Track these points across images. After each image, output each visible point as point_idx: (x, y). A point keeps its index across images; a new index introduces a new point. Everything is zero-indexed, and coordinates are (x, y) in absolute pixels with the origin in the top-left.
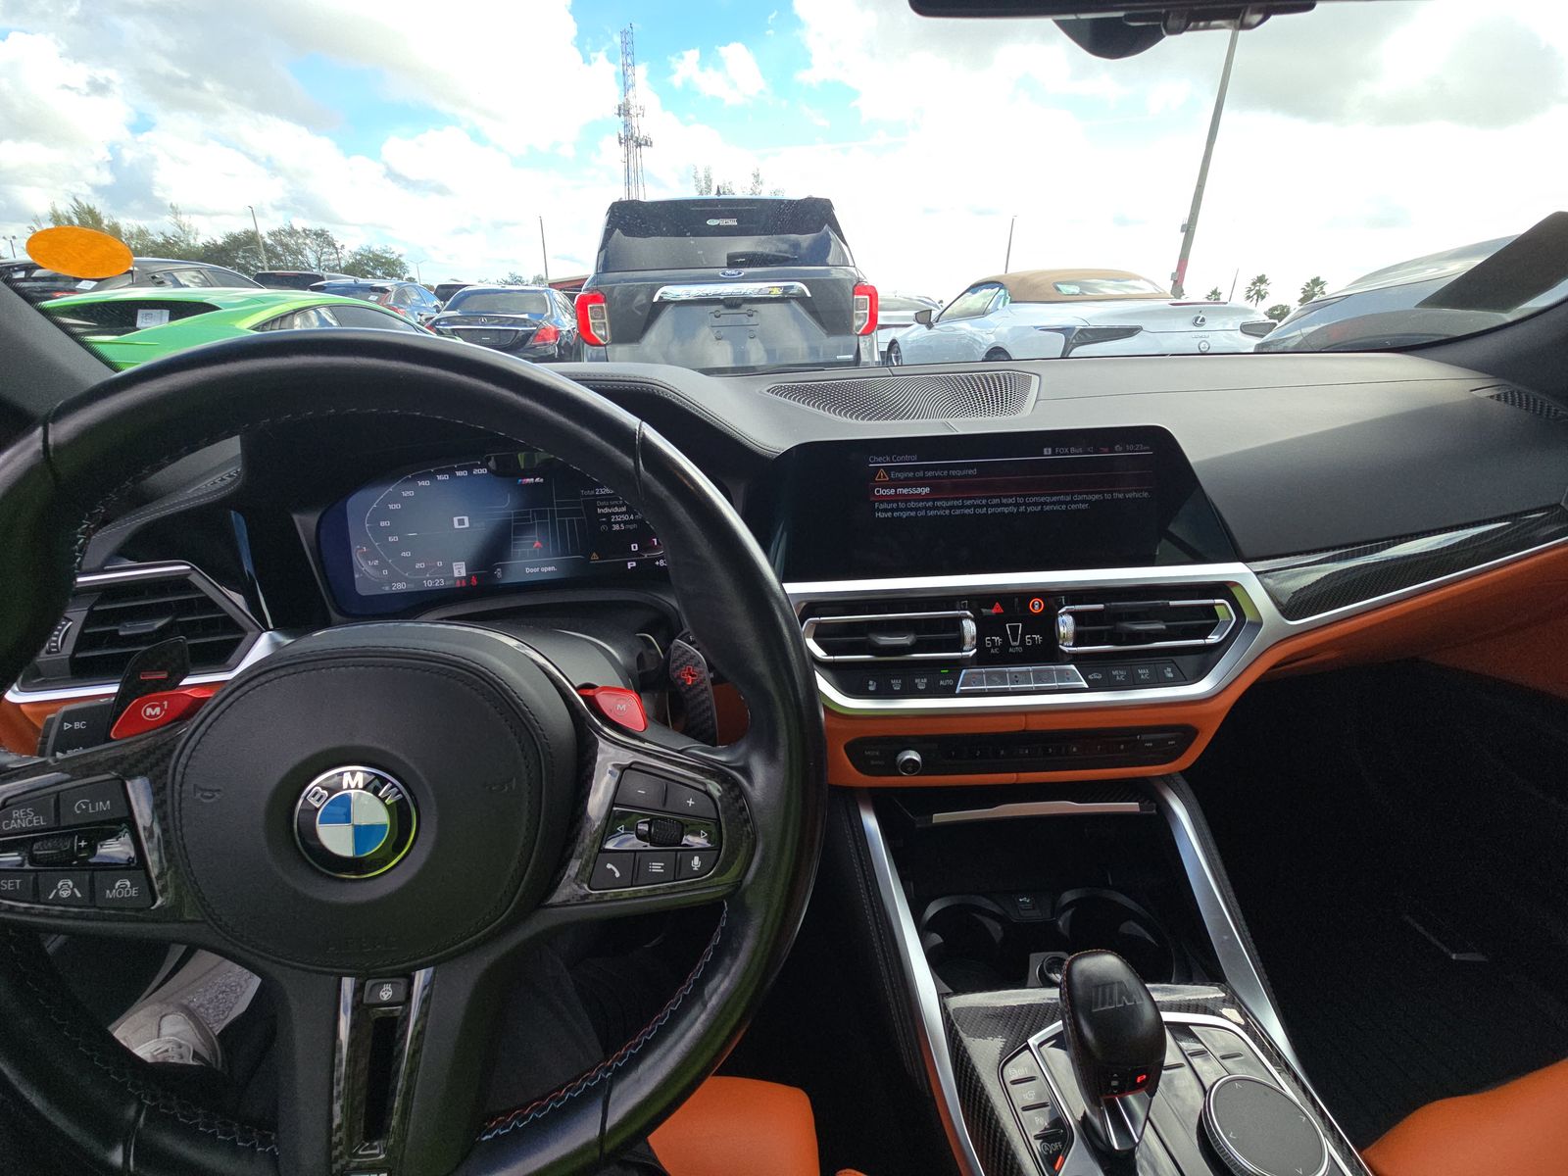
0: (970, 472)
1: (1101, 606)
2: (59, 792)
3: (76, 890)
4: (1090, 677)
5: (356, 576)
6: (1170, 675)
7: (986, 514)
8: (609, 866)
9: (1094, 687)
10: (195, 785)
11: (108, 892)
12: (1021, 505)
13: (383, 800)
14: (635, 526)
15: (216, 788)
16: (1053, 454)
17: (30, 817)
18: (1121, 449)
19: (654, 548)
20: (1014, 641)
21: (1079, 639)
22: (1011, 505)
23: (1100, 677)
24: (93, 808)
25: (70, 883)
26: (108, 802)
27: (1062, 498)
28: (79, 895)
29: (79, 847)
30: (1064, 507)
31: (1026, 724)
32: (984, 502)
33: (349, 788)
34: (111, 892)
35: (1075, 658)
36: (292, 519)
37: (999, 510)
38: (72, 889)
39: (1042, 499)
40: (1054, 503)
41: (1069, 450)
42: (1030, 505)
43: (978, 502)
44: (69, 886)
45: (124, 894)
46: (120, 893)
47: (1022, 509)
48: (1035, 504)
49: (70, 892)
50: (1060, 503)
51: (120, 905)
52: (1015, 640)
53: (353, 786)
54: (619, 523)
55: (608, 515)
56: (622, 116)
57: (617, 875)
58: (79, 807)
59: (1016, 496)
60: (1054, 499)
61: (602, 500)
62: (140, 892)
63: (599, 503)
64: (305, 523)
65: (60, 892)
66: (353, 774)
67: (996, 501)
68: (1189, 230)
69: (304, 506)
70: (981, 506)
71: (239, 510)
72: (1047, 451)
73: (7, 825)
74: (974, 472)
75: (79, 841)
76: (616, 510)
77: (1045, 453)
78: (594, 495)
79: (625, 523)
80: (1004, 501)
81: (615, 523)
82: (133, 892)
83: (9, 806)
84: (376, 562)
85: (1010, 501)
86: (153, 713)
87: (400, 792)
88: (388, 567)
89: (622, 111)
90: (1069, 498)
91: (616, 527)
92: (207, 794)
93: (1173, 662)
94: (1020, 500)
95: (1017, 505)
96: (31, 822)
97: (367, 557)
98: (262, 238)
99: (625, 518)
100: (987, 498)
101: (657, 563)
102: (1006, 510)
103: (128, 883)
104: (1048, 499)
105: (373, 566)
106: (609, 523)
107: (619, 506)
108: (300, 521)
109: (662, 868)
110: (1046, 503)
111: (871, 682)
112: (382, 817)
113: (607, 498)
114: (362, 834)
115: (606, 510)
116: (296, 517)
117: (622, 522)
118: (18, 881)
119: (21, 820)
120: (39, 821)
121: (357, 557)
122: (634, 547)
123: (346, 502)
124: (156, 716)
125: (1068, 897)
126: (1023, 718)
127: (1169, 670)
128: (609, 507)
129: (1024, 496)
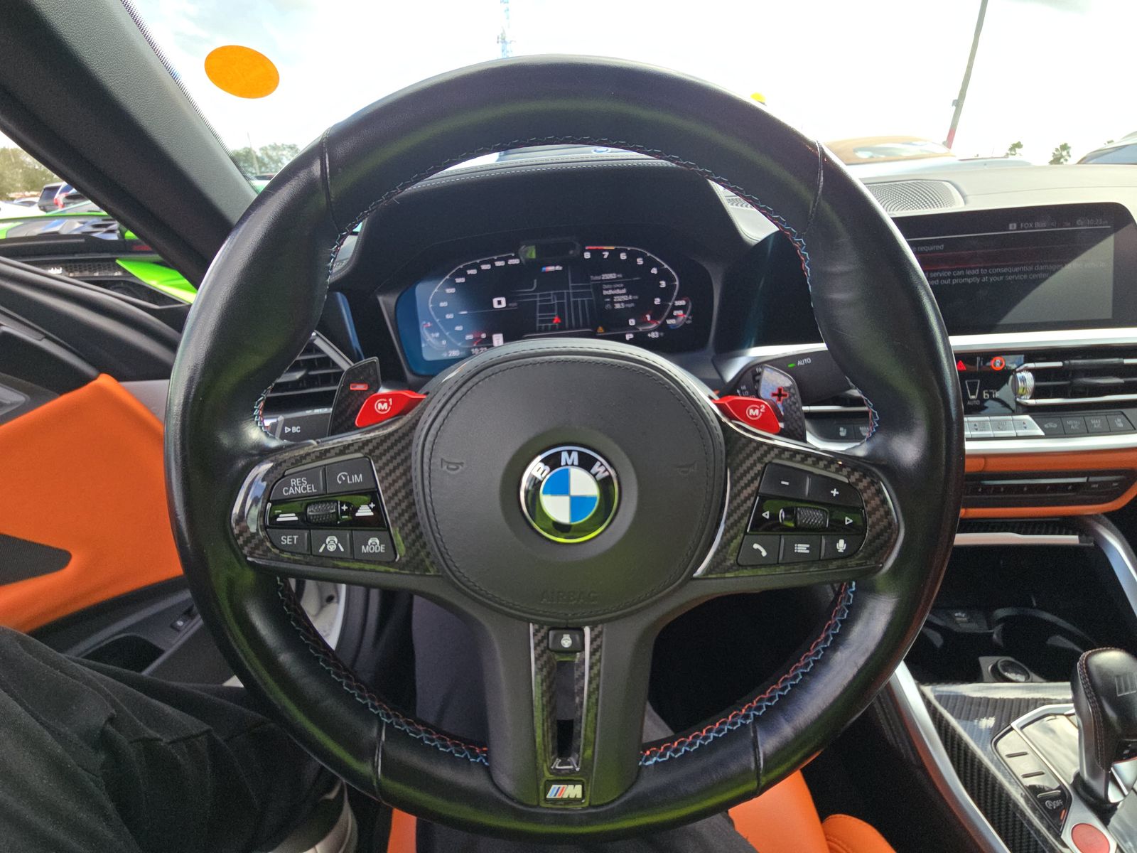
0: (938, 247)
1: (1059, 364)
2: (325, 465)
3: (339, 545)
4: (1046, 426)
5: (423, 345)
6: (1121, 425)
7: (950, 285)
8: (756, 546)
9: (1049, 435)
10: (442, 459)
11: (363, 547)
12: (985, 275)
13: (594, 476)
14: (632, 305)
15: (458, 461)
16: (1018, 228)
17: (304, 485)
18: (1082, 223)
19: (646, 323)
20: (972, 395)
21: (1037, 393)
22: (975, 275)
23: (1055, 426)
24: (351, 480)
25: (336, 540)
26: (361, 476)
27: (1024, 268)
28: (342, 549)
29: (342, 510)
30: (1025, 276)
31: (985, 465)
32: (949, 273)
33: (567, 464)
34: (365, 547)
35: (1029, 410)
36: (377, 300)
37: (963, 281)
38: (337, 545)
39: (1005, 270)
40: (1016, 273)
41: (1034, 225)
42: (992, 275)
43: (944, 274)
44: (335, 542)
45: (375, 550)
46: (372, 549)
47: (985, 279)
48: (998, 274)
49: (335, 547)
50: (1021, 272)
51: (372, 559)
52: (973, 393)
53: (569, 463)
54: (620, 302)
55: (612, 296)
56: (500, 44)
57: (764, 553)
58: (340, 479)
59: (980, 268)
60: (1016, 269)
61: (606, 284)
62: (386, 548)
63: (605, 286)
64: (386, 302)
65: (328, 547)
66: (570, 452)
67: (959, 273)
68: (958, 104)
69: (386, 290)
70: (945, 278)
71: (342, 291)
72: (1013, 226)
73: (286, 491)
74: (941, 247)
75: (342, 505)
76: (618, 291)
77: (1011, 228)
78: (601, 280)
79: (625, 302)
80: (968, 272)
81: (617, 302)
82: (381, 549)
83: (288, 475)
84: (437, 335)
85: (974, 272)
86: (383, 408)
87: (606, 470)
88: (446, 338)
89: (500, 40)
90: (1031, 268)
91: (618, 306)
92: (454, 467)
93: (1123, 413)
94: (983, 271)
95: (980, 276)
96: (305, 489)
97: (431, 330)
98: (255, 152)
99: (625, 298)
100: (952, 270)
101: (649, 335)
102: (969, 281)
103: (378, 541)
104: (1011, 270)
105: (435, 338)
106: (612, 303)
107: (621, 288)
108: (384, 303)
109: (808, 549)
110: (1008, 274)
111: (841, 429)
112: (592, 490)
113: (611, 282)
114: (578, 504)
115: (610, 292)
116: (381, 299)
117: (622, 302)
118: (295, 537)
119: (298, 487)
120: (310, 489)
121: (424, 332)
122: (632, 322)
123: (415, 287)
124: (384, 410)
125: (1001, 613)
126: (983, 460)
127: (1119, 420)
128: (613, 289)
129: (988, 268)
